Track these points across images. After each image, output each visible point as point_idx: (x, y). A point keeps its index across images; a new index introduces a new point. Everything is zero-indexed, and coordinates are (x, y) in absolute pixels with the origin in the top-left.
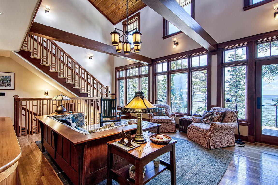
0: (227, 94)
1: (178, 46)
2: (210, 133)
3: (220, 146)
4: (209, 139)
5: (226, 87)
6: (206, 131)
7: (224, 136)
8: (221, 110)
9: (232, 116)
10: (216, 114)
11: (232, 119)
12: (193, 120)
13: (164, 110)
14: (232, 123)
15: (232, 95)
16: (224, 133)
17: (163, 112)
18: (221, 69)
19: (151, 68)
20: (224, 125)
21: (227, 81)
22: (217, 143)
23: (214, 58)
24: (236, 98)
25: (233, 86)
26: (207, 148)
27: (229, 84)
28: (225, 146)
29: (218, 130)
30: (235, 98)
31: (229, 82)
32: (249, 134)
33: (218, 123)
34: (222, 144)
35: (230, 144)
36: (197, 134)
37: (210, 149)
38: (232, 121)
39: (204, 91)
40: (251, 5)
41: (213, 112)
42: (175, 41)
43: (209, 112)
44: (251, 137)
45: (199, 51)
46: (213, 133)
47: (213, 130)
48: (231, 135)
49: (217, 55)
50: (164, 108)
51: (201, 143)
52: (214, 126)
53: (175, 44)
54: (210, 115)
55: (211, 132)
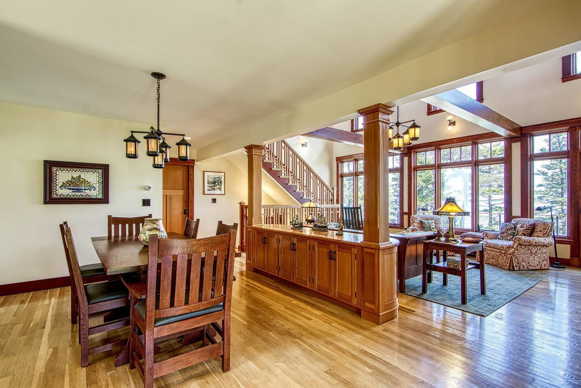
0: (540, 198)
1: (454, 127)
2: (513, 250)
3: (527, 268)
4: (511, 257)
5: (535, 185)
6: (507, 247)
7: (533, 255)
8: (528, 221)
9: (545, 229)
10: (521, 227)
11: (544, 233)
12: (485, 236)
13: (434, 224)
14: (544, 238)
15: (551, 202)
16: (534, 251)
17: (432, 227)
18: (527, 164)
19: (406, 159)
20: (533, 240)
21: (538, 172)
22: (523, 263)
23: (516, 147)
24: (560, 207)
25: (554, 182)
26: (509, 269)
27: (545, 177)
28: (534, 268)
29: (524, 247)
30: (558, 207)
31: (544, 174)
32: (572, 255)
33: (523, 238)
34: (531, 266)
35: (541, 266)
36: (493, 253)
37: (514, 270)
38: (546, 235)
39: (487, 192)
40: (574, 76)
41: (517, 224)
42: (450, 121)
43: (510, 225)
44: (576, 260)
45: (491, 136)
46: (517, 250)
47: (517, 246)
48: (544, 255)
49: (520, 143)
50: (433, 221)
51: (499, 264)
52: (519, 241)
53: (450, 125)
54: (512, 228)
55: (515, 249)
